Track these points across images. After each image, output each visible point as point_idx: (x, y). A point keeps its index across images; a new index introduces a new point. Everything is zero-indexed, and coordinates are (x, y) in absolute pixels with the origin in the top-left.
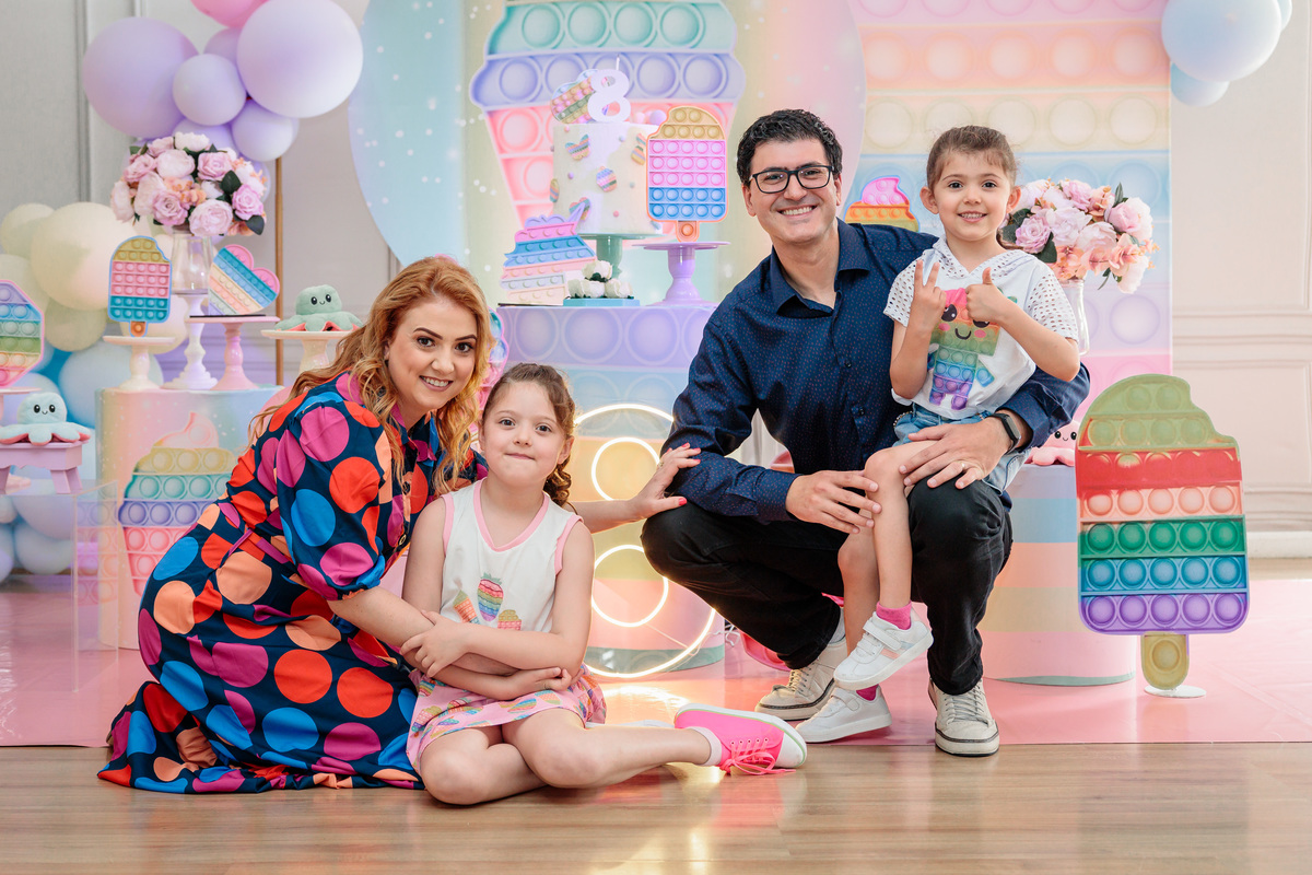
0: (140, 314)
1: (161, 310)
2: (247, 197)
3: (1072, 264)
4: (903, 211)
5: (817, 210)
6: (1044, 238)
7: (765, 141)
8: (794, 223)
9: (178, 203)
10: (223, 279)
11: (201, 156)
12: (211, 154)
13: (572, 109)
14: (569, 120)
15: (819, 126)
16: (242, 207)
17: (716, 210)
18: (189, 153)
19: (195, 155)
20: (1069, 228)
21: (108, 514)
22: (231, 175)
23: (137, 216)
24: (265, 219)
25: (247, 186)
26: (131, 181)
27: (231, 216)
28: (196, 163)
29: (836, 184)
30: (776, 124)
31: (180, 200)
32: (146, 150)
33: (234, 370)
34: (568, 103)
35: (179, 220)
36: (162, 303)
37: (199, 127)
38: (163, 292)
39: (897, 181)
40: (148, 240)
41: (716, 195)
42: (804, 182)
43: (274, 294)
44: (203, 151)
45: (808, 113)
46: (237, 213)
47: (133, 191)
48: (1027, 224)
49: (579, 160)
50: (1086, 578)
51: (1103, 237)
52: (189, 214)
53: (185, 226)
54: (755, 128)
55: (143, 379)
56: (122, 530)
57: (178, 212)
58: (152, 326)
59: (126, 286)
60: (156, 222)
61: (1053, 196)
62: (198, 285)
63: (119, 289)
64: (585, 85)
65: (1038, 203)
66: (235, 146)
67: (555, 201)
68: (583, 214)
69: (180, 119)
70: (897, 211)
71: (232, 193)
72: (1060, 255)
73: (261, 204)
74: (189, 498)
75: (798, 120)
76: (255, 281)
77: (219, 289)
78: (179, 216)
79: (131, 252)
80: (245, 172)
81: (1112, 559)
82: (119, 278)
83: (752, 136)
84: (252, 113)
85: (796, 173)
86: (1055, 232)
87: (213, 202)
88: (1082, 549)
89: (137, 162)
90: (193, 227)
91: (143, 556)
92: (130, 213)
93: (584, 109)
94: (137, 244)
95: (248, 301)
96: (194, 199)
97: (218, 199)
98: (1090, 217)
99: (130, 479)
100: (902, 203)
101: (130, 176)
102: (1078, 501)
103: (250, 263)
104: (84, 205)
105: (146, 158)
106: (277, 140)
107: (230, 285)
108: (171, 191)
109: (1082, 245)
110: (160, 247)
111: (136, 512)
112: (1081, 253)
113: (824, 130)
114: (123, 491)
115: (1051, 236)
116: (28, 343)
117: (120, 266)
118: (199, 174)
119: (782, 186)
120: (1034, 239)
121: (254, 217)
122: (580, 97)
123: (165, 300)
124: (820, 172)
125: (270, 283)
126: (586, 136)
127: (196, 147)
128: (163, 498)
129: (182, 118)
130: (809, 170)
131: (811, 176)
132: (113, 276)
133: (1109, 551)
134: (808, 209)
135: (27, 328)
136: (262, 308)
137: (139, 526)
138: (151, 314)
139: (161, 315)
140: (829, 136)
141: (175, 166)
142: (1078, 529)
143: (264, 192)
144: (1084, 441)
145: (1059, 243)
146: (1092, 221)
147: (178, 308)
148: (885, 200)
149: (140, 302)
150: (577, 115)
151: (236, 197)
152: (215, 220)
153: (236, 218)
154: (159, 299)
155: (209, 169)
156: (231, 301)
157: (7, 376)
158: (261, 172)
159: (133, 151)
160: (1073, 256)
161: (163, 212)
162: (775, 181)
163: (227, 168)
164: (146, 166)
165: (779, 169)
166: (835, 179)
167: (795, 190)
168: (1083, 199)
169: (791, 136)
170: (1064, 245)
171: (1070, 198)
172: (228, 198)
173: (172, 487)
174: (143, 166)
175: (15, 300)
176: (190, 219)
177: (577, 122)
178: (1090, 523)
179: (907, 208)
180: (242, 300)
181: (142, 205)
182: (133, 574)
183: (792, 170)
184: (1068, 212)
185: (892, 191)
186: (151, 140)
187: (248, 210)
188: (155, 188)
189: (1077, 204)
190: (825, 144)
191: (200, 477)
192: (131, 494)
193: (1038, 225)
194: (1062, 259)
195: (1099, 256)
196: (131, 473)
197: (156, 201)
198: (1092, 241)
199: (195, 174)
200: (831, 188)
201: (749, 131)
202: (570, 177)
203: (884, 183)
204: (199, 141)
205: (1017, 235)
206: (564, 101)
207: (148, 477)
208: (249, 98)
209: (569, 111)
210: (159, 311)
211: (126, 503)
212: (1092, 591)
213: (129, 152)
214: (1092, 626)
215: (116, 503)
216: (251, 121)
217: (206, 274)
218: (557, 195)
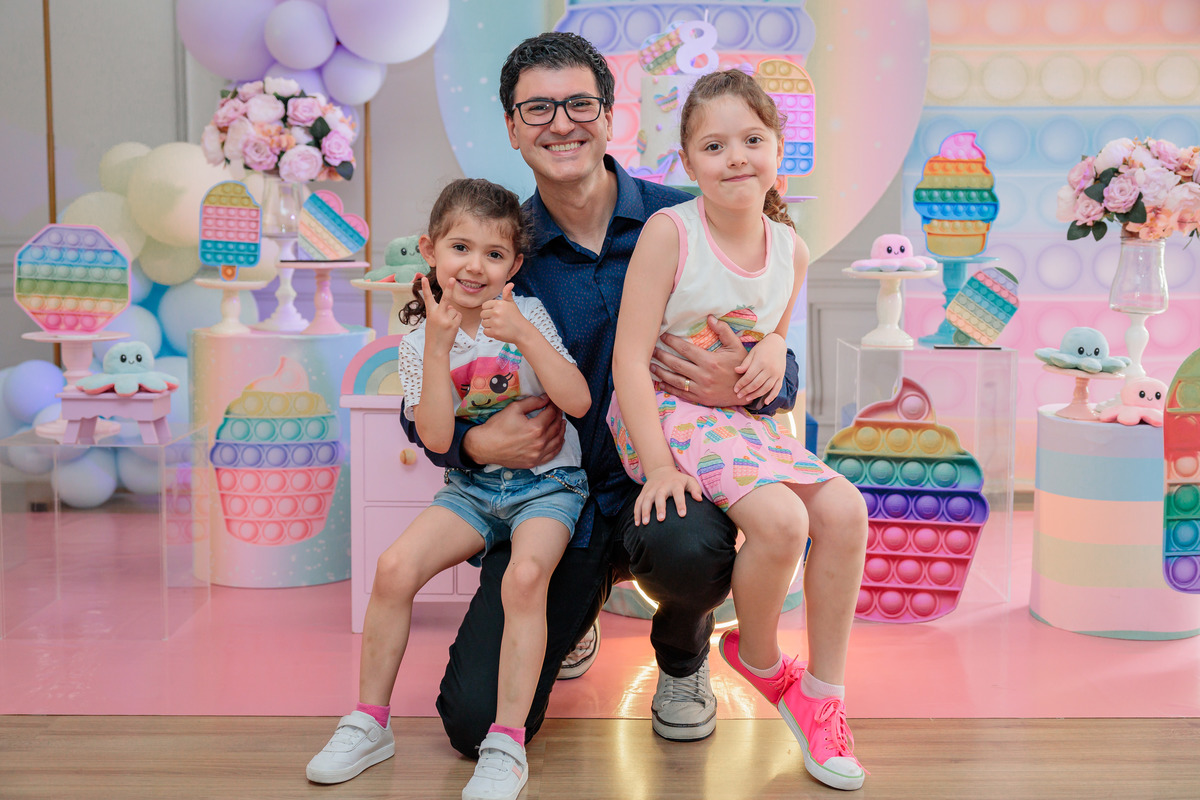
0: (231, 258)
1: (252, 254)
2: (336, 143)
3: (1161, 224)
4: (980, 166)
5: (587, 146)
6: (1133, 197)
7: (530, 67)
8: (560, 161)
9: (268, 148)
10: (313, 224)
11: (291, 102)
12: (300, 100)
13: (660, 60)
14: (657, 71)
15: (591, 52)
16: (331, 153)
17: (803, 165)
18: (279, 98)
19: (285, 101)
20: (1157, 188)
21: (200, 456)
22: (321, 121)
23: (228, 161)
24: (354, 165)
25: (337, 132)
26: (222, 126)
27: (321, 162)
28: (286, 108)
29: (607, 117)
30: (543, 49)
31: (270, 145)
32: (235, 94)
33: (324, 314)
34: (657, 54)
35: (269, 165)
36: (253, 248)
37: (290, 71)
38: (253, 236)
39: (974, 136)
40: (237, 184)
41: (803, 149)
42: (572, 114)
43: (364, 240)
44: (292, 97)
45: (579, 38)
46: (326, 159)
47: (223, 135)
48: (1115, 184)
49: (667, 112)
50: (1171, 538)
51: (1192, 197)
52: (279, 157)
53: (275, 171)
54: (520, 52)
55: (234, 322)
56: (214, 472)
57: (268, 157)
58: (242, 270)
59: (217, 231)
60: (247, 167)
61: (1141, 156)
62: (289, 228)
63: (209, 234)
64: (673, 36)
65: (1125, 162)
66: (325, 90)
67: (643, 153)
68: (672, 166)
69: (268, 64)
70: (973, 166)
71: (321, 138)
72: (1150, 216)
73: (350, 149)
74: (280, 441)
75: (567, 45)
76: (344, 226)
77: (309, 234)
78: (269, 161)
79: (221, 196)
80: (335, 117)
81: (1196, 519)
82: (210, 222)
83: (516, 61)
84: (341, 58)
85: (563, 104)
86: (1144, 192)
87: (303, 148)
88: (1168, 511)
89: (227, 106)
90: (283, 172)
91: (235, 496)
92: (220, 156)
93: (672, 61)
94: (227, 189)
95: (337, 247)
96: (284, 144)
97: (308, 144)
98: (1179, 178)
99: (221, 422)
100: (979, 158)
101: (220, 121)
102: (1165, 462)
103: (340, 210)
104: (182, 146)
105: (236, 103)
106: (366, 85)
107: (320, 230)
108: (261, 136)
109: (1170, 206)
110: (251, 192)
111: (227, 454)
112: (1169, 214)
113: (596, 56)
114: (214, 433)
115: (1140, 196)
116: (114, 289)
117: (210, 211)
118: (289, 120)
119: (549, 117)
120: (1123, 199)
121: (344, 163)
122: (668, 48)
123: (256, 245)
124: (589, 103)
125: (359, 229)
126: (675, 88)
127: (285, 93)
128: (254, 441)
129: (273, 62)
130: (578, 101)
131: (580, 108)
132: (204, 220)
133: (1193, 512)
134: (576, 145)
135: (114, 274)
136: (351, 253)
137: (230, 468)
138: (242, 258)
139: (252, 259)
140: (601, 64)
141: (265, 110)
142: (1164, 491)
143: (353, 138)
144: (1172, 403)
145: (1148, 202)
146: (1181, 182)
147: (270, 252)
148: (963, 155)
149: (231, 246)
150: (664, 66)
151: (326, 142)
152: (305, 165)
153: (326, 164)
154: (249, 244)
155: (299, 116)
156: (321, 246)
157: (95, 322)
158: (350, 118)
159: (224, 94)
160: (1162, 216)
161: (253, 157)
162: (541, 112)
163: (317, 114)
164: (236, 110)
165: (545, 100)
166: (606, 111)
167: (562, 123)
168: (1171, 159)
169: (559, 63)
170: (1153, 205)
171: (1157, 158)
172: (317, 144)
173: (263, 430)
174: (232, 110)
175: (102, 246)
176: (280, 165)
177: (665, 73)
178: (1176, 485)
179: (983, 163)
180: (332, 246)
181: (231, 149)
182: (226, 513)
183: (559, 100)
184: (1157, 172)
185: (969, 147)
186: (242, 83)
187: (338, 156)
188: (245, 132)
189: (1164, 163)
190: (596, 72)
191: (291, 420)
192: (222, 436)
193: (1127, 185)
194: (1152, 219)
195: (1188, 217)
196: (223, 415)
197: (246, 146)
198: (1181, 201)
199: (285, 119)
200: (601, 123)
201: (513, 54)
202: (658, 129)
203: (962, 138)
204: (289, 86)
205: (1105, 194)
206: (653, 52)
207: (240, 420)
208: (338, 43)
209: (657, 62)
210: (249, 255)
211: (217, 444)
212: (1177, 551)
213: (219, 96)
214: (1175, 585)
215: (206, 445)
216: (340, 68)
217: (296, 217)
218: (645, 146)
